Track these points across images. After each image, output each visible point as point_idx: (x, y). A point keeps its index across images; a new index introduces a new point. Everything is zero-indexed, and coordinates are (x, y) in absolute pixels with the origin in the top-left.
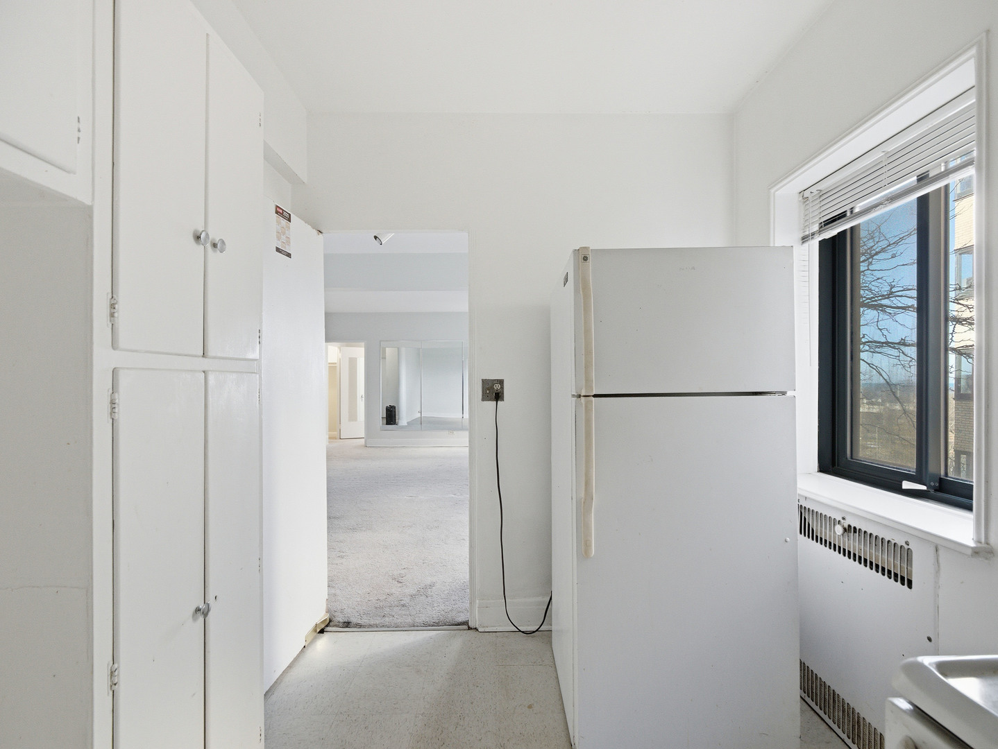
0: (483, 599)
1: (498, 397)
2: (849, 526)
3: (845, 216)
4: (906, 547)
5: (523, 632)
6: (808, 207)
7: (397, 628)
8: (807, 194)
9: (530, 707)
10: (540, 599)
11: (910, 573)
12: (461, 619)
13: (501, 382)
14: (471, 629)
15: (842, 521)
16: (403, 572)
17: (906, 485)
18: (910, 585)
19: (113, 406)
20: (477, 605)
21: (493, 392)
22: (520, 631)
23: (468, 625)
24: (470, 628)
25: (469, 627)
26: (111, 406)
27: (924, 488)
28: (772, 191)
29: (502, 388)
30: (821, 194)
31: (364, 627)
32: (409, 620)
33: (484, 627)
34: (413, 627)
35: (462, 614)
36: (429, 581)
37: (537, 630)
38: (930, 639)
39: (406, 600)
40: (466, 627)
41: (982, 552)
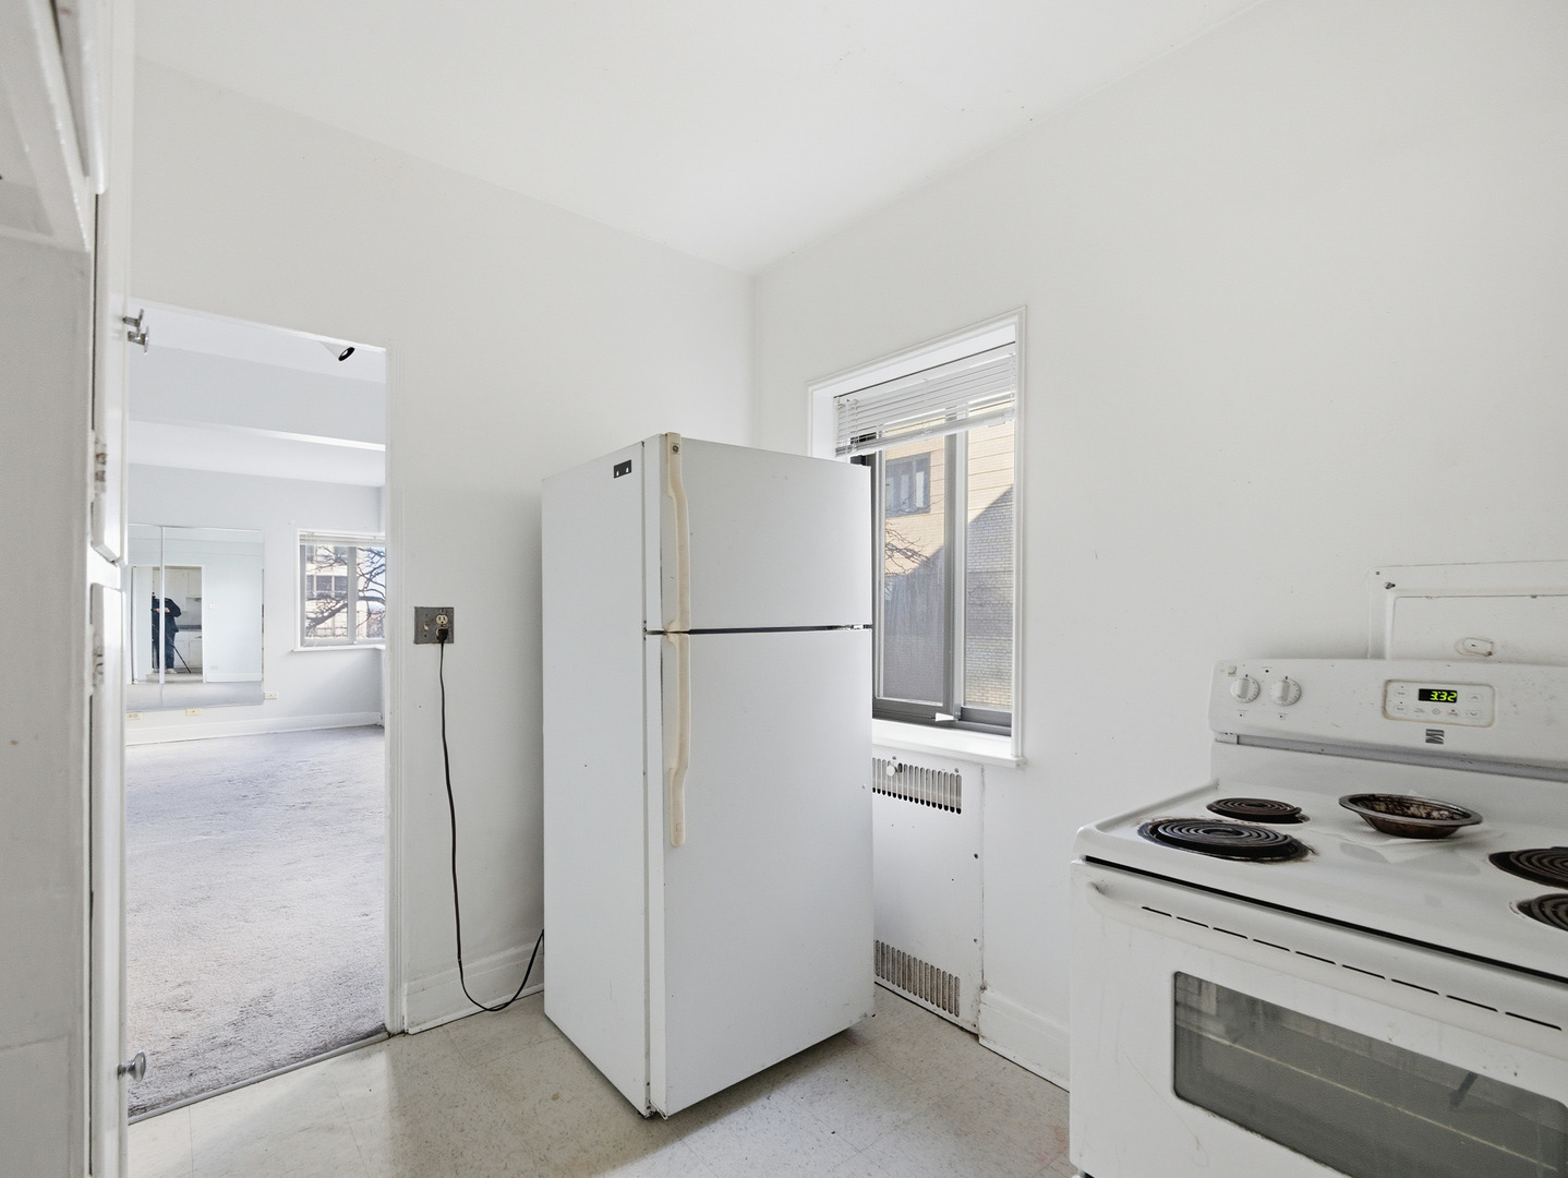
0: (415, 980)
1: (444, 636)
2: (900, 765)
3: (874, 437)
4: (956, 774)
5: (491, 1010)
6: (843, 415)
7: (236, 1084)
8: (843, 400)
9: (555, 1097)
10: (520, 949)
11: (959, 803)
12: (368, 1025)
13: (449, 612)
14: (394, 1035)
15: (892, 761)
16: (181, 991)
17: (940, 717)
18: (959, 811)
19: (99, 660)
20: (406, 992)
21: (436, 628)
22: (486, 1009)
23: (386, 1030)
24: (391, 1035)
25: (389, 1034)
26: (94, 661)
27: (951, 718)
28: (810, 389)
29: (451, 622)
30: (856, 405)
31: (153, 1107)
32: (256, 1062)
33: (418, 1025)
34: (273, 1070)
35: (366, 1020)
36: (255, 990)
37: (514, 1000)
38: (976, 856)
39: (227, 1034)
40: (385, 1035)
41: (1022, 764)
